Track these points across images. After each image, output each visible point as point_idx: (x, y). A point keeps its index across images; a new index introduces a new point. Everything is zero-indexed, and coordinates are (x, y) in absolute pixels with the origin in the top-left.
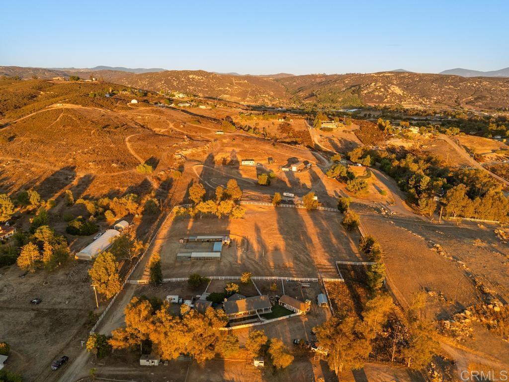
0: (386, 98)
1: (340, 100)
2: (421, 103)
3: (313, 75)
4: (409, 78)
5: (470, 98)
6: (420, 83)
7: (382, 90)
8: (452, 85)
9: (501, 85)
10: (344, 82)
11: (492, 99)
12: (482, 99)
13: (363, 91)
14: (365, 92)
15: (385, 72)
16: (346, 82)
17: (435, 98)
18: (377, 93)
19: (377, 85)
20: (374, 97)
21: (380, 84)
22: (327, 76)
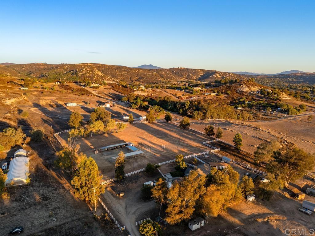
0: (94, 77)
1: (65, 79)
2: (114, 81)
3: (37, 64)
4: (102, 67)
5: (136, 78)
6: (109, 70)
7: (91, 73)
8: (126, 71)
9: (148, 72)
10: (63, 68)
11: (146, 79)
12: (142, 79)
13: (79, 73)
14: (81, 74)
15: (88, 63)
16: (65, 68)
17: (120, 78)
18: (88, 75)
19: (87, 70)
20: (87, 77)
21: (89, 69)
22: (48, 65)
